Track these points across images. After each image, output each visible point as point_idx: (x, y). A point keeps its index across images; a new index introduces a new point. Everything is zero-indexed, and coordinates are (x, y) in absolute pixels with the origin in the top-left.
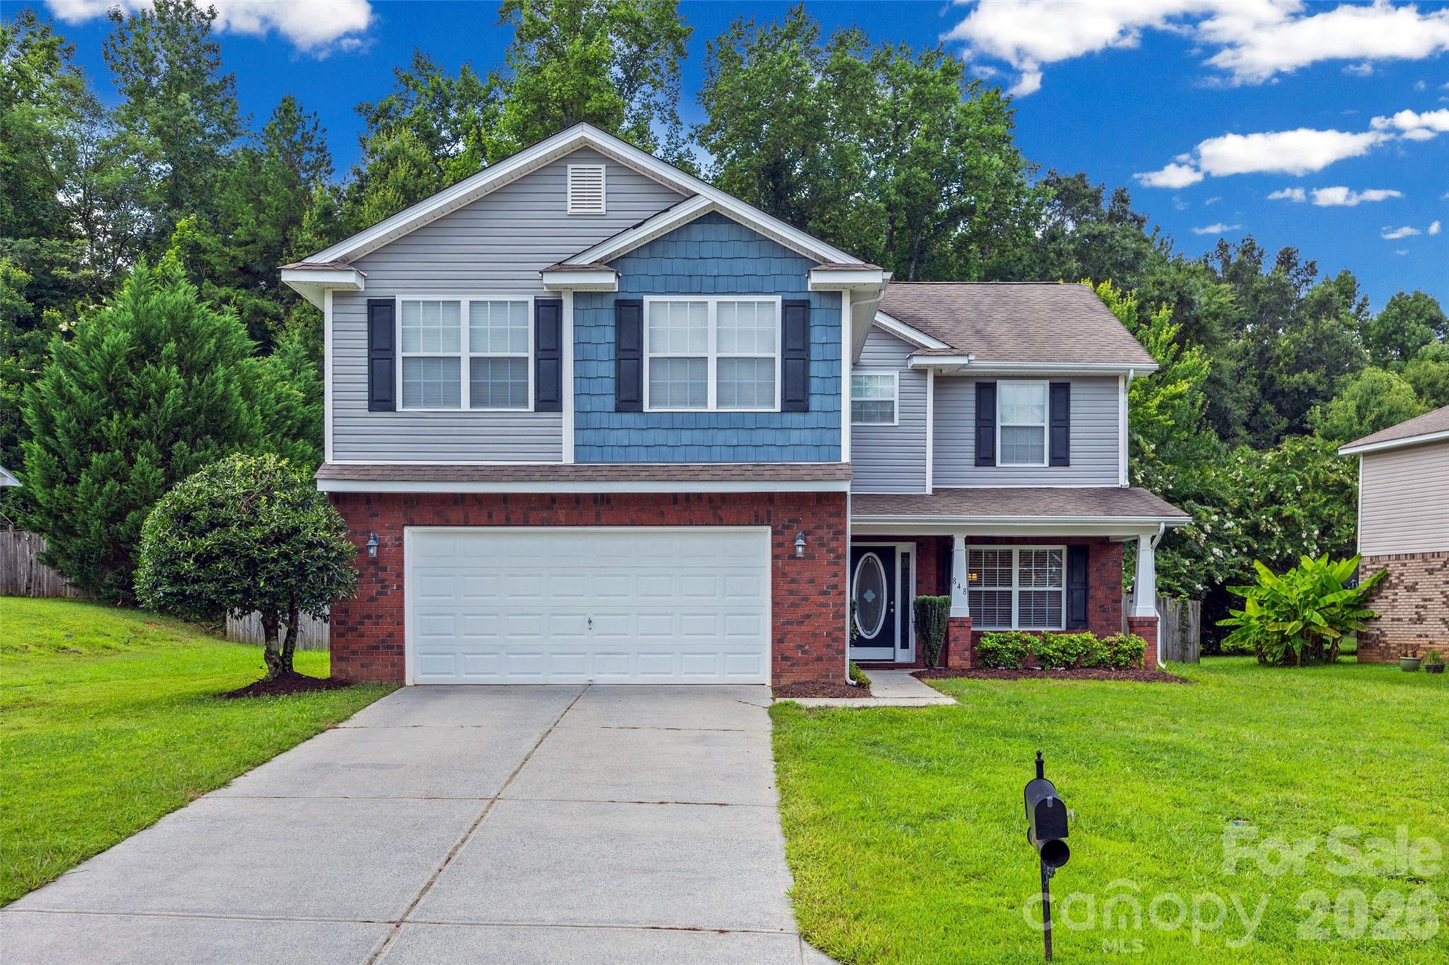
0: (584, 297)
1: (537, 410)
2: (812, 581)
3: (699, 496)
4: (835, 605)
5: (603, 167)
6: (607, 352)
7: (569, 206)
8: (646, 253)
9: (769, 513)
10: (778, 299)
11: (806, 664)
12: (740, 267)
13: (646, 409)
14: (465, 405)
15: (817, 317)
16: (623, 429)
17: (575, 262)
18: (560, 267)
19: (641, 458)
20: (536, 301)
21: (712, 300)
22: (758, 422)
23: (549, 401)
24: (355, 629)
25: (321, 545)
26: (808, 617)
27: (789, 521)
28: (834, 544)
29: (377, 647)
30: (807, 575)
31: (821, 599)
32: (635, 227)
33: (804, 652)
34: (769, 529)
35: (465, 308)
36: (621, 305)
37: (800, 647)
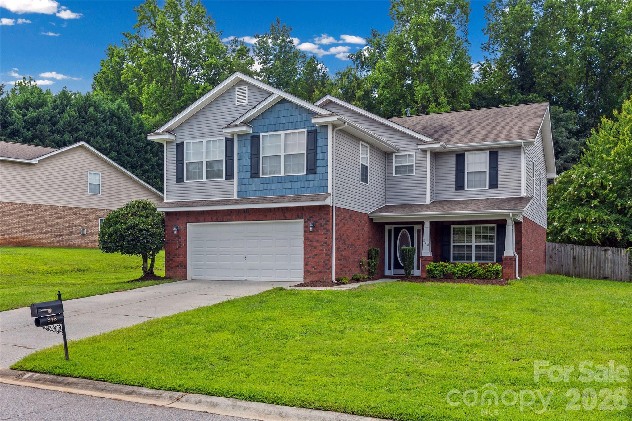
0: (241, 136)
1: (226, 179)
2: (317, 241)
3: (278, 209)
4: (326, 250)
5: (247, 87)
6: (248, 156)
7: (236, 103)
8: (261, 117)
9: (302, 214)
10: (305, 130)
11: (316, 274)
12: (292, 119)
13: (261, 176)
14: (204, 179)
15: (319, 136)
16: (253, 185)
17: (234, 124)
18: (230, 126)
19: (259, 195)
20: (226, 139)
21: (283, 133)
22: (299, 179)
23: (230, 176)
24: (172, 260)
25: (145, 230)
26: (316, 255)
27: (310, 217)
28: (326, 226)
29: (178, 266)
30: (316, 238)
31: (321, 248)
32: (253, 108)
33: (315, 269)
34: (303, 220)
35: (204, 143)
36: (252, 137)
37: (313, 267)
